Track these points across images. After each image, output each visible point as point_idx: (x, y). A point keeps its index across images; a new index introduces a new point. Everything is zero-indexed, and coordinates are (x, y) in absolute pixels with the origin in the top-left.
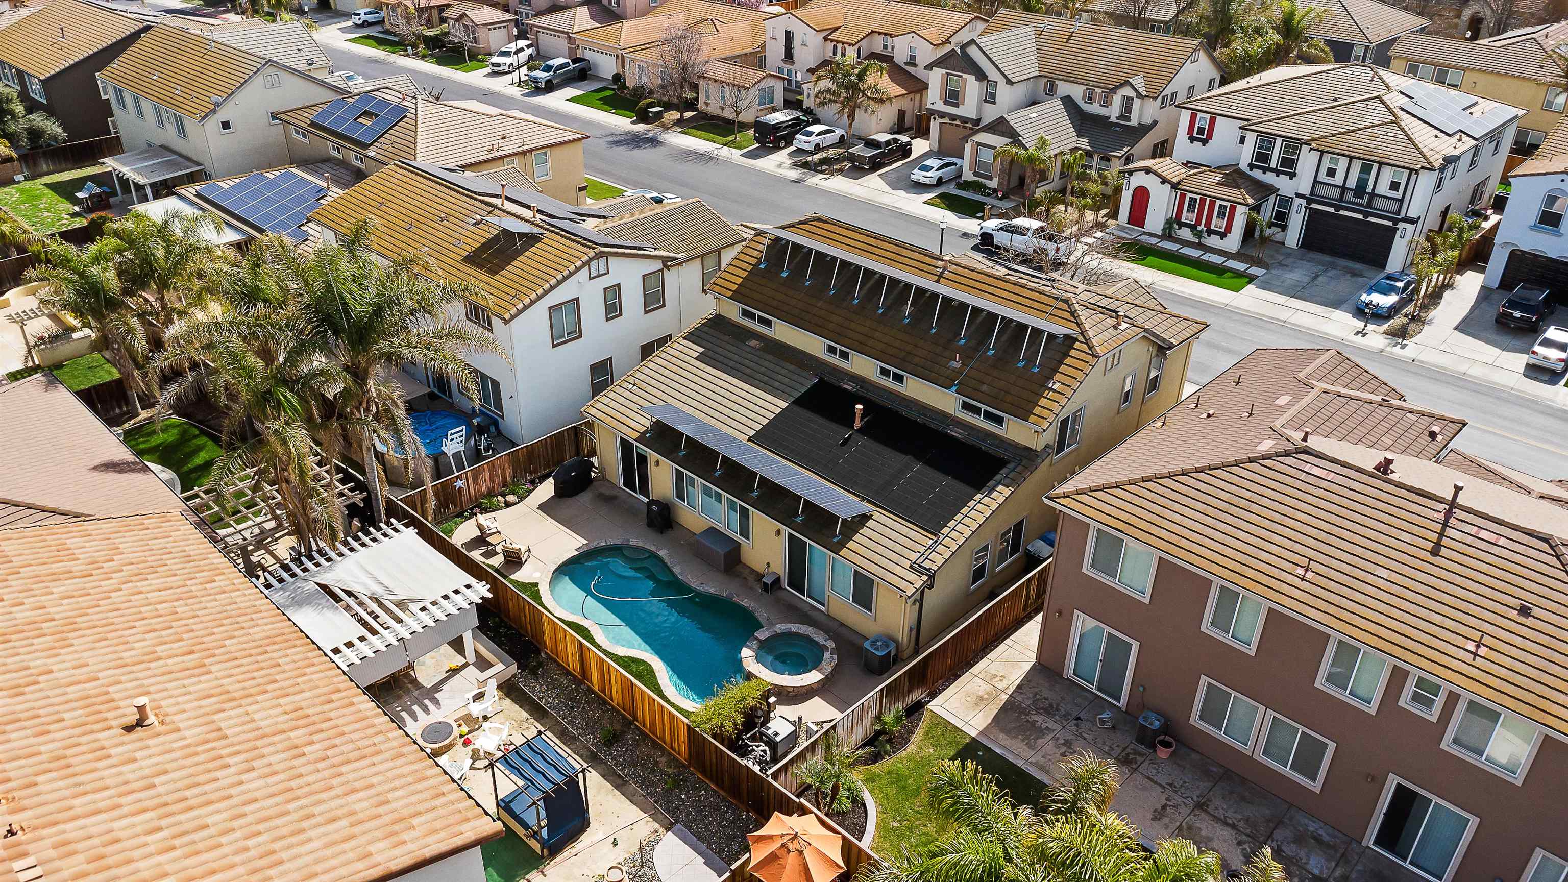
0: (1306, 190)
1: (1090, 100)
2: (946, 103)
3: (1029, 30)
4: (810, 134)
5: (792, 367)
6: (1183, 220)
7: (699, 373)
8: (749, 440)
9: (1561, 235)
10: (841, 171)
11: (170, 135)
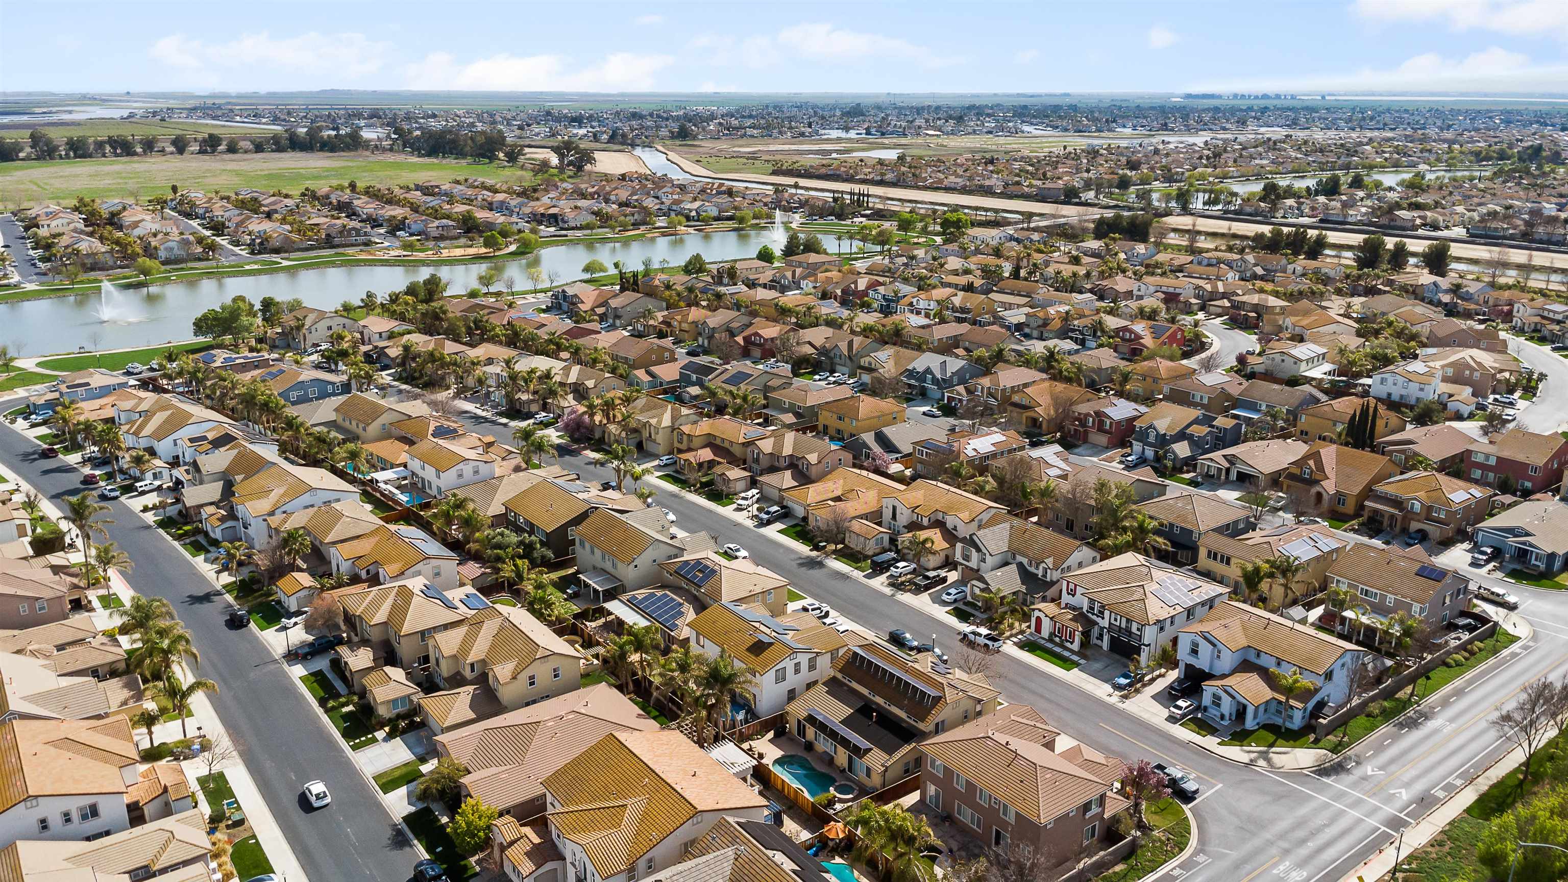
0: (1107, 626)
1: (1030, 565)
2: (963, 559)
3: (1007, 525)
4: (897, 568)
5: (856, 698)
6: (1056, 633)
7: (826, 697)
8: (840, 723)
10: (909, 591)
11: (608, 566)
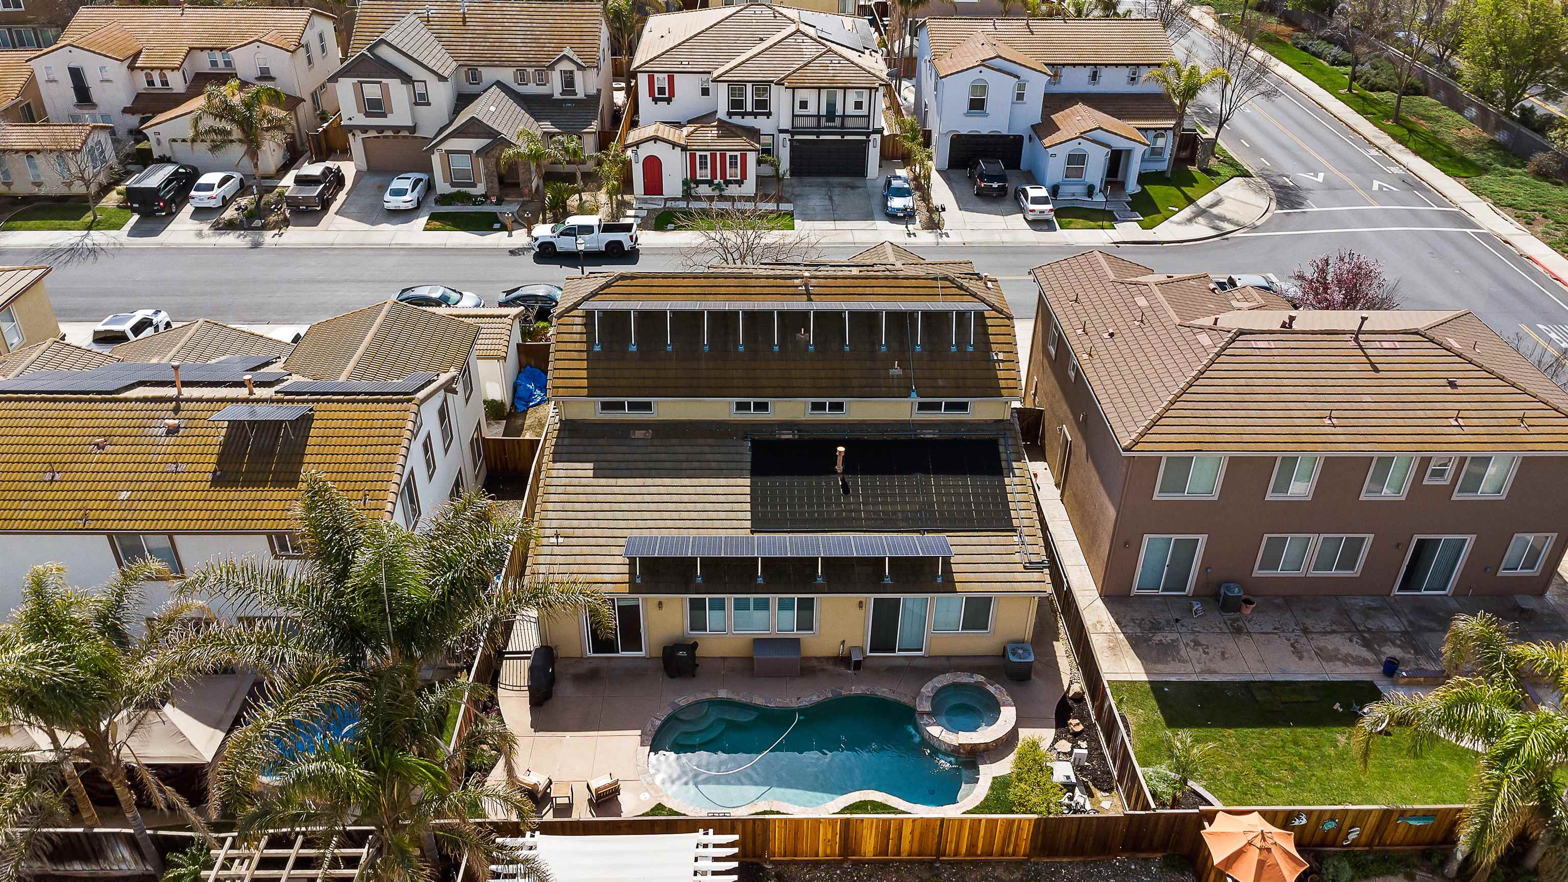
0: (786, 124)
1: (523, 81)
2: (367, 115)
3: (411, 18)
5: (710, 441)
6: (698, 178)
7: (617, 490)
8: (752, 532)
9: (987, 115)
